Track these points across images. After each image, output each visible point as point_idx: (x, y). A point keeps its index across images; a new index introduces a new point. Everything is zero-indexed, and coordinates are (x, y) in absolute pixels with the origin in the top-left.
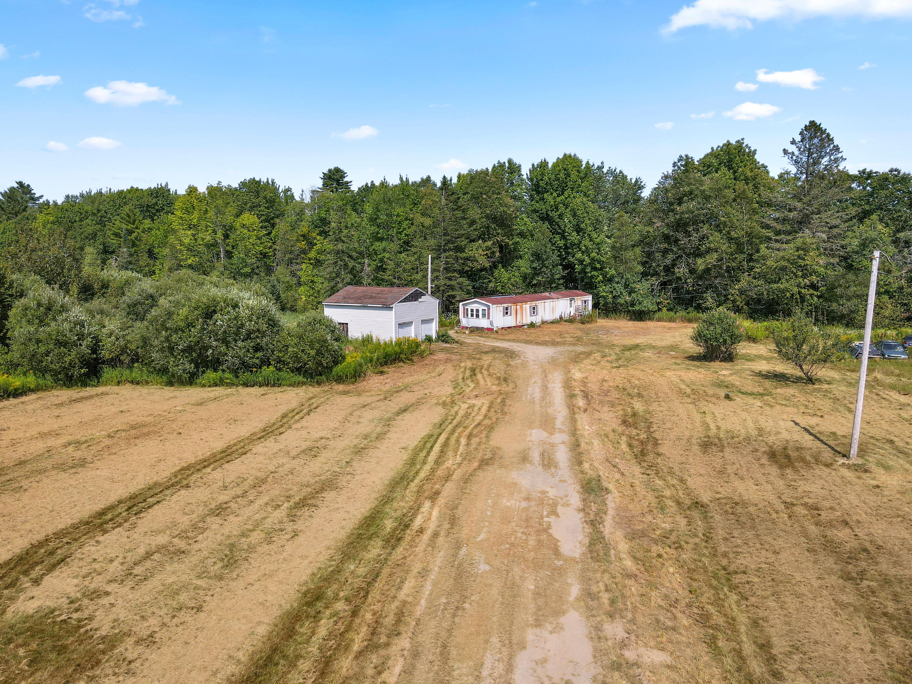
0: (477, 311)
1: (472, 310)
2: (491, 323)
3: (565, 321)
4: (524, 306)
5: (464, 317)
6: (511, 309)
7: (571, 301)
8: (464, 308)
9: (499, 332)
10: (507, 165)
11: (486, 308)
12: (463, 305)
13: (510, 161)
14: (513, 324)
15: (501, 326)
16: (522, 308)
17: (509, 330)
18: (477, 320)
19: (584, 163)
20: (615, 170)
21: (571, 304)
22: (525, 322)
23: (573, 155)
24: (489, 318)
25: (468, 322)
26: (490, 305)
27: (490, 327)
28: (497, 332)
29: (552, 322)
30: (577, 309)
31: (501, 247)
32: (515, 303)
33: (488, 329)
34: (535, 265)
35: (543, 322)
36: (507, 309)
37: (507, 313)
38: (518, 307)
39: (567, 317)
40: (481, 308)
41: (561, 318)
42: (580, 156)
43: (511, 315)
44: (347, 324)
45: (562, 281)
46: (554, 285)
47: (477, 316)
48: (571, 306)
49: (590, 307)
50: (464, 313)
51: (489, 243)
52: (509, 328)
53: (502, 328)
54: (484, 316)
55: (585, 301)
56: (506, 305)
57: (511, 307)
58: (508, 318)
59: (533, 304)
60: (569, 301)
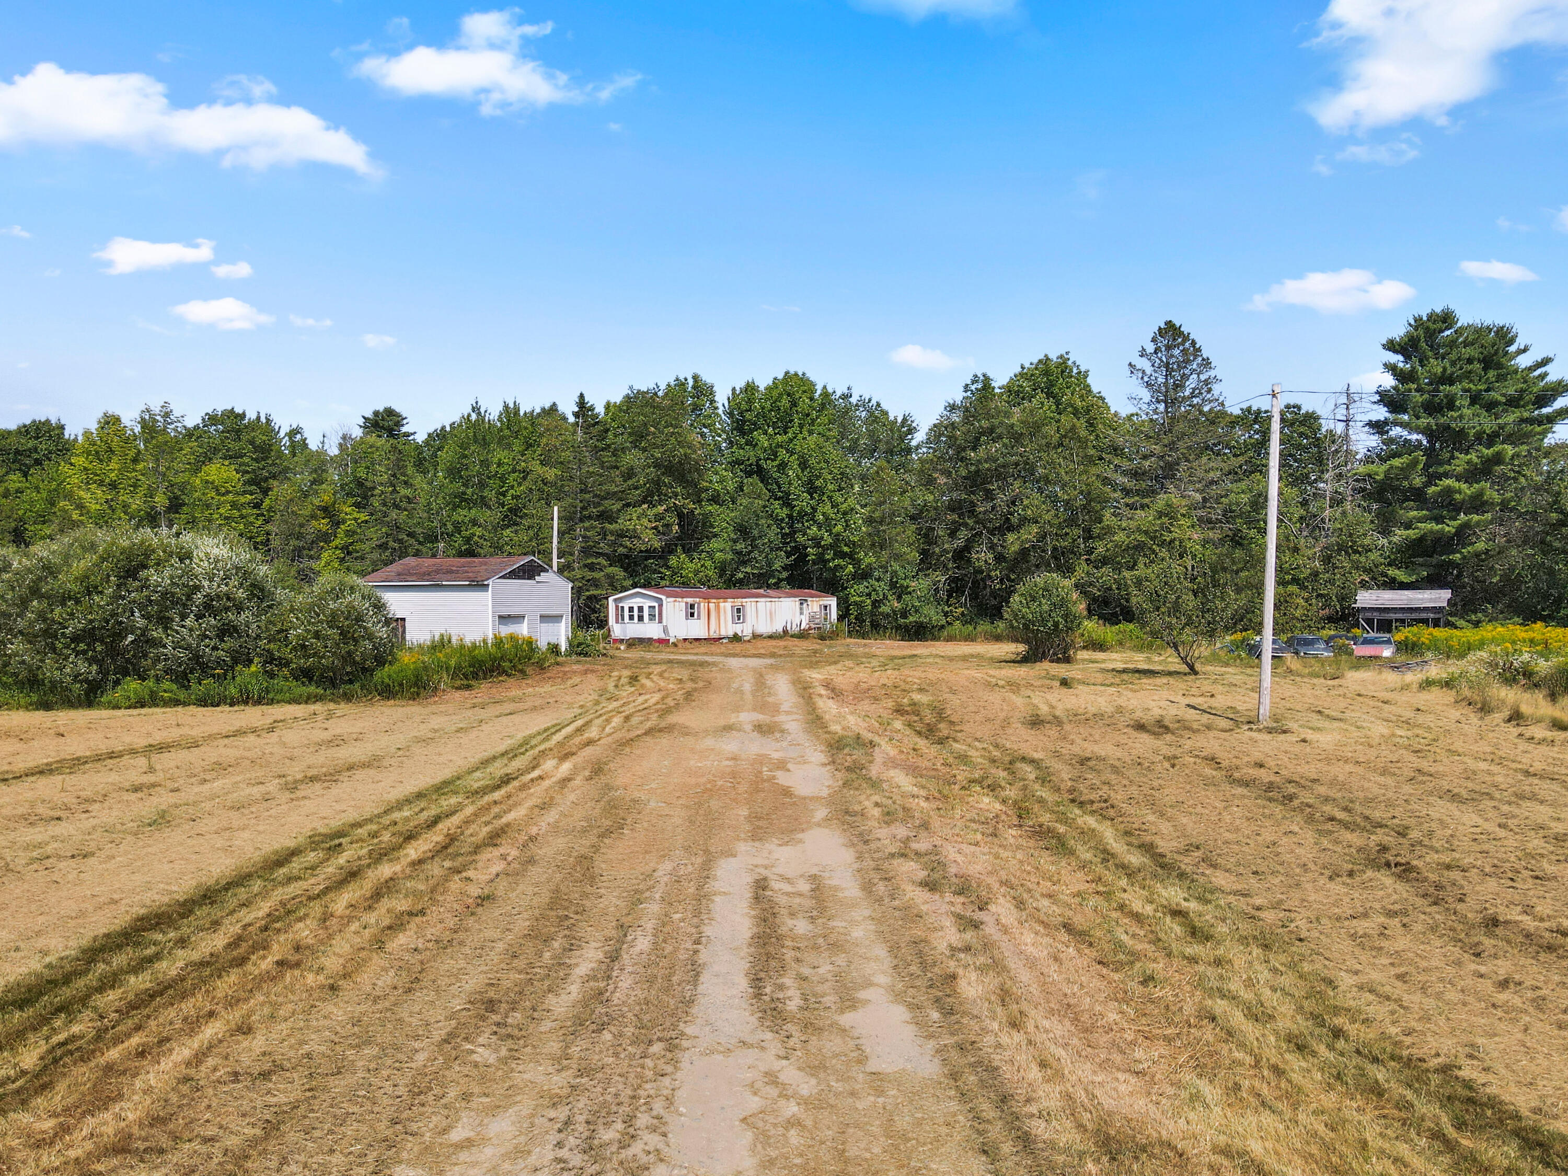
0: (641, 609)
1: (631, 609)
2: (665, 630)
3: (792, 636)
4: (722, 605)
5: (617, 622)
6: (699, 608)
7: (802, 603)
8: (617, 607)
9: (680, 645)
10: (691, 382)
11: (656, 605)
12: (615, 600)
13: (696, 378)
14: (703, 634)
15: (682, 636)
16: (718, 608)
17: (697, 643)
18: (641, 625)
19: (819, 389)
20: (870, 400)
21: (801, 609)
22: (723, 633)
23: (800, 374)
24: (660, 622)
25: (624, 631)
26: (663, 597)
27: (663, 636)
28: (675, 645)
29: (771, 637)
30: (812, 619)
31: (680, 516)
32: (706, 598)
33: (660, 641)
34: (739, 547)
35: (755, 636)
36: (692, 606)
37: (692, 615)
38: (712, 605)
39: (795, 629)
40: (647, 604)
41: (785, 632)
42: (812, 376)
43: (699, 618)
44: (403, 620)
45: (785, 575)
46: (772, 581)
47: (641, 618)
48: (801, 613)
49: (834, 616)
50: (617, 615)
51: (661, 509)
52: (696, 640)
53: (685, 640)
54: (651, 617)
55: (826, 607)
56: (690, 600)
57: (699, 604)
58: (693, 622)
59: (738, 602)
60: (798, 603)
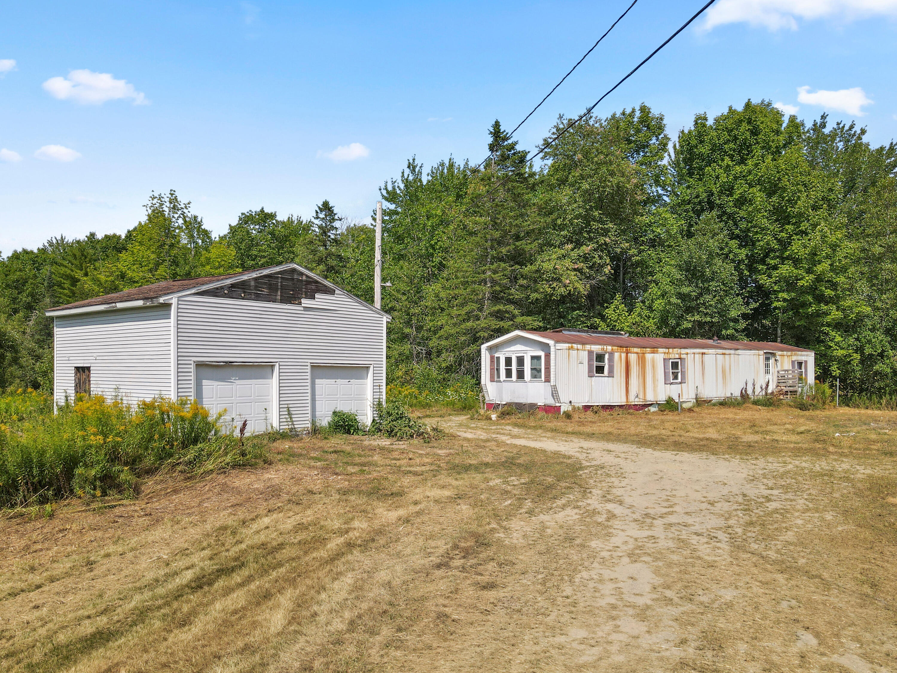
0: (521, 361)
1: (508, 361)
2: (555, 393)
3: (756, 403)
4: (649, 356)
5: (492, 380)
6: (611, 360)
7: (767, 359)
8: (492, 358)
9: (576, 416)
11: (542, 354)
12: (490, 349)
14: (619, 399)
15: (581, 401)
16: (642, 361)
17: (605, 414)
18: (520, 385)
21: (767, 366)
22: (650, 397)
23: (764, 104)
24: (548, 380)
25: (500, 392)
26: (551, 342)
27: (551, 401)
28: (568, 416)
29: (723, 404)
30: (781, 380)
31: (614, 258)
32: (626, 347)
33: (549, 409)
35: (700, 402)
36: (600, 357)
37: (600, 370)
38: (633, 357)
39: (759, 393)
40: (528, 353)
41: (744, 396)
43: (611, 374)
44: (88, 368)
45: (744, 324)
46: (726, 331)
47: (521, 375)
48: (767, 372)
49: (811, 378)
50: (492, 369)
52: (603, 407)
53: (587, 408)
54: (536, 372)
55: (800, 364)
56: (596, 348)
57: (611, 354)
58: (600, 381)
59: (674, 354)
60: (762, 358)
